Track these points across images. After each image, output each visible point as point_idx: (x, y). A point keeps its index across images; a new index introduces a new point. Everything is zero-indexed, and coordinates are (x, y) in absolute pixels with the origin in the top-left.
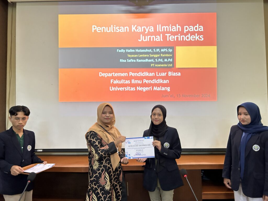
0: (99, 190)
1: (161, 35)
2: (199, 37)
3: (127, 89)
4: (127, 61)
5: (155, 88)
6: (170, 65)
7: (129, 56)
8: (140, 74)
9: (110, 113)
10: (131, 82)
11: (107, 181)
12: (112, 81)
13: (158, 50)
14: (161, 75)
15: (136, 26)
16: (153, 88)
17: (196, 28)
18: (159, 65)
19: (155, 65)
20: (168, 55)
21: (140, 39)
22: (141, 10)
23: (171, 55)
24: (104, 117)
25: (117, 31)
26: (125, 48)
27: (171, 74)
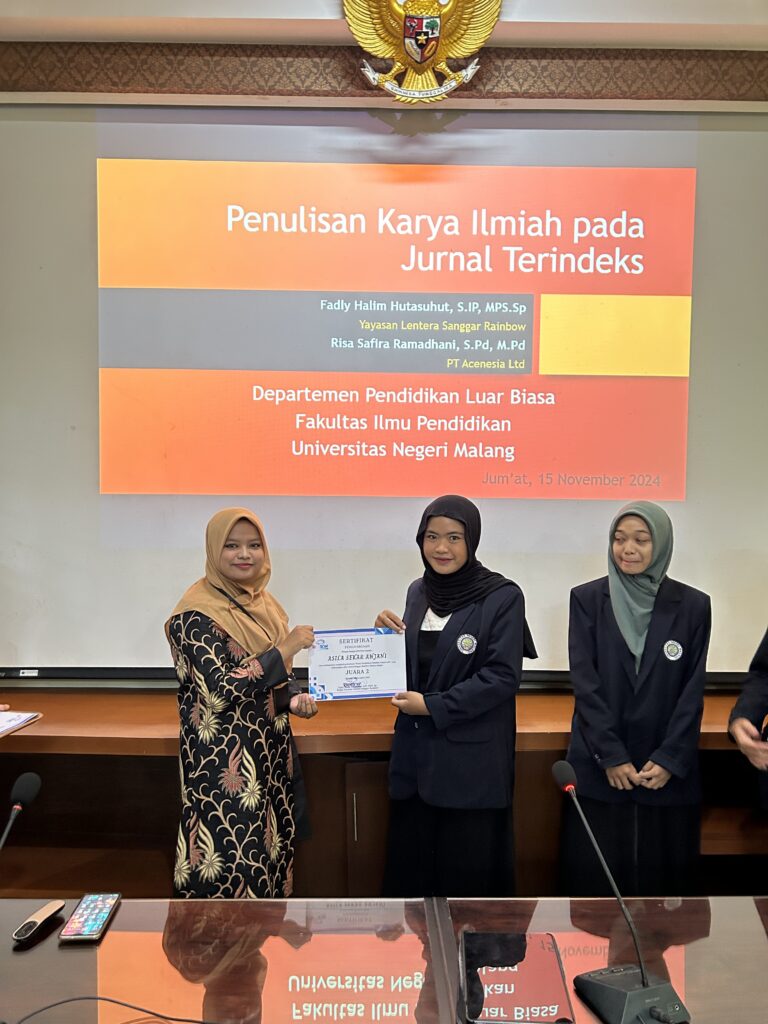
0: (220, 810)
1: (488, 248)
2: (628, 263)
3: (355, 449)
4: (356, 344)
5: (460, 450)
6: (516, 363)
7: (366, 325)
8: (406, 396)
9: (253, 546)
10: (370, 423)
11: (246, 777)
12: (300, 418)
13: (473, 306)
14: (484, 401)
15: (392, 211)
16: (451, 450)
17: (618, 228)
18: (477, 365)
19: (460, 364)
20: (512, 328)
21: (408, 265)
22: (414, 150)
23: (522, 328)
24: (233, 559)
25: (320, 230)
26: (350, 298)
27: (521, 396)
